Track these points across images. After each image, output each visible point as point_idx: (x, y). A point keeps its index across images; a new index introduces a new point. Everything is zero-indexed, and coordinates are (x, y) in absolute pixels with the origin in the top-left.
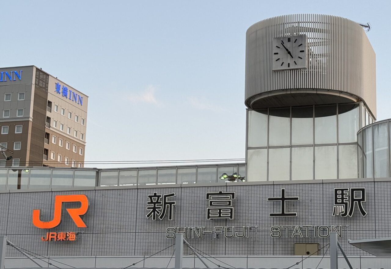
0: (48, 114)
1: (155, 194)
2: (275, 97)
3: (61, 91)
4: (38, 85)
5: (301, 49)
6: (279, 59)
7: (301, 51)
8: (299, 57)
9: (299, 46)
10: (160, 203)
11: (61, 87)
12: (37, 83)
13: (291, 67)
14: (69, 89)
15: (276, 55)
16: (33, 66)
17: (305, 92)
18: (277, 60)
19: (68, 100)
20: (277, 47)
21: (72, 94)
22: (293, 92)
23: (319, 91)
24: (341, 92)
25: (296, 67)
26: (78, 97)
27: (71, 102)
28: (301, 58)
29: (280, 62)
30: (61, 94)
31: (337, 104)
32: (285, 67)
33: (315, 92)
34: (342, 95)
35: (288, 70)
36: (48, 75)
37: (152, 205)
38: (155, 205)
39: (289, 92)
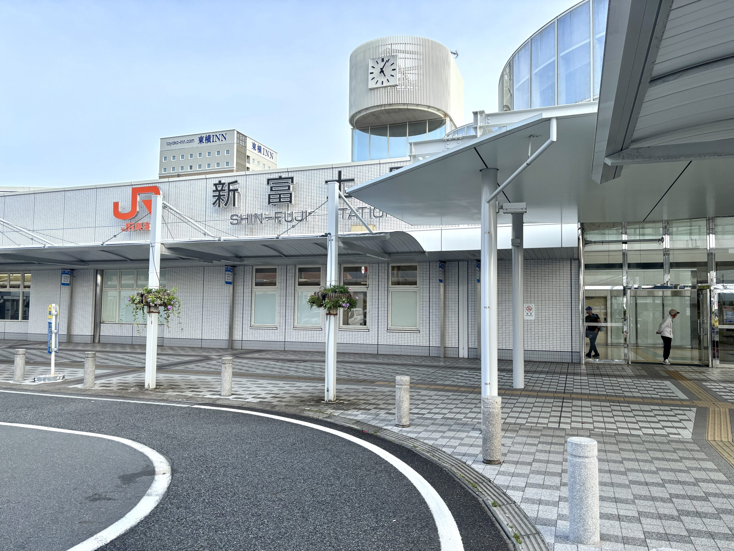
0: (248, 165)
1: (220, 182)
2: (373, 114)
3: (257, 148)
4: (239, 144)
5: (393, 67)
6: (374, 78)
7: (393, 70)
8: (391, 75)
9: (391, 65)
10: (225, 190)
11: (257, 146)
12: (238, 142)
13: (384, 85)
14: (262, 147)
15: (372, 74)
16: (234, 130)
17: (397, 107)
18: (372, 79)
19: (262, 155)
20: (372, 67)
21: (265, 151)
22: (386, 108)
23: (409, 106)
24: (429, 107)
25: (389, 84)
26: (270, 153)
27: (264, 156)
28: (393, 76)
29: (375, 81)
30: (257, 150)
31: (427, 121)
32: (379, 85)
33: (406, 107)
34: (430, 110)
35: (382, 87)
36: (246, 137)
37: (217, 194)
38: (219, 193)
39: (383, 108)
